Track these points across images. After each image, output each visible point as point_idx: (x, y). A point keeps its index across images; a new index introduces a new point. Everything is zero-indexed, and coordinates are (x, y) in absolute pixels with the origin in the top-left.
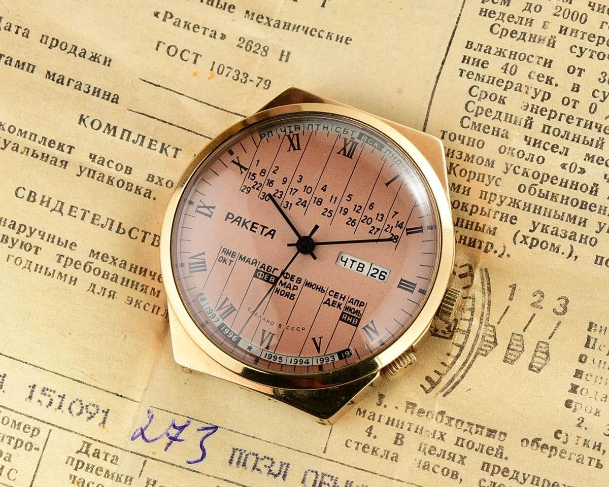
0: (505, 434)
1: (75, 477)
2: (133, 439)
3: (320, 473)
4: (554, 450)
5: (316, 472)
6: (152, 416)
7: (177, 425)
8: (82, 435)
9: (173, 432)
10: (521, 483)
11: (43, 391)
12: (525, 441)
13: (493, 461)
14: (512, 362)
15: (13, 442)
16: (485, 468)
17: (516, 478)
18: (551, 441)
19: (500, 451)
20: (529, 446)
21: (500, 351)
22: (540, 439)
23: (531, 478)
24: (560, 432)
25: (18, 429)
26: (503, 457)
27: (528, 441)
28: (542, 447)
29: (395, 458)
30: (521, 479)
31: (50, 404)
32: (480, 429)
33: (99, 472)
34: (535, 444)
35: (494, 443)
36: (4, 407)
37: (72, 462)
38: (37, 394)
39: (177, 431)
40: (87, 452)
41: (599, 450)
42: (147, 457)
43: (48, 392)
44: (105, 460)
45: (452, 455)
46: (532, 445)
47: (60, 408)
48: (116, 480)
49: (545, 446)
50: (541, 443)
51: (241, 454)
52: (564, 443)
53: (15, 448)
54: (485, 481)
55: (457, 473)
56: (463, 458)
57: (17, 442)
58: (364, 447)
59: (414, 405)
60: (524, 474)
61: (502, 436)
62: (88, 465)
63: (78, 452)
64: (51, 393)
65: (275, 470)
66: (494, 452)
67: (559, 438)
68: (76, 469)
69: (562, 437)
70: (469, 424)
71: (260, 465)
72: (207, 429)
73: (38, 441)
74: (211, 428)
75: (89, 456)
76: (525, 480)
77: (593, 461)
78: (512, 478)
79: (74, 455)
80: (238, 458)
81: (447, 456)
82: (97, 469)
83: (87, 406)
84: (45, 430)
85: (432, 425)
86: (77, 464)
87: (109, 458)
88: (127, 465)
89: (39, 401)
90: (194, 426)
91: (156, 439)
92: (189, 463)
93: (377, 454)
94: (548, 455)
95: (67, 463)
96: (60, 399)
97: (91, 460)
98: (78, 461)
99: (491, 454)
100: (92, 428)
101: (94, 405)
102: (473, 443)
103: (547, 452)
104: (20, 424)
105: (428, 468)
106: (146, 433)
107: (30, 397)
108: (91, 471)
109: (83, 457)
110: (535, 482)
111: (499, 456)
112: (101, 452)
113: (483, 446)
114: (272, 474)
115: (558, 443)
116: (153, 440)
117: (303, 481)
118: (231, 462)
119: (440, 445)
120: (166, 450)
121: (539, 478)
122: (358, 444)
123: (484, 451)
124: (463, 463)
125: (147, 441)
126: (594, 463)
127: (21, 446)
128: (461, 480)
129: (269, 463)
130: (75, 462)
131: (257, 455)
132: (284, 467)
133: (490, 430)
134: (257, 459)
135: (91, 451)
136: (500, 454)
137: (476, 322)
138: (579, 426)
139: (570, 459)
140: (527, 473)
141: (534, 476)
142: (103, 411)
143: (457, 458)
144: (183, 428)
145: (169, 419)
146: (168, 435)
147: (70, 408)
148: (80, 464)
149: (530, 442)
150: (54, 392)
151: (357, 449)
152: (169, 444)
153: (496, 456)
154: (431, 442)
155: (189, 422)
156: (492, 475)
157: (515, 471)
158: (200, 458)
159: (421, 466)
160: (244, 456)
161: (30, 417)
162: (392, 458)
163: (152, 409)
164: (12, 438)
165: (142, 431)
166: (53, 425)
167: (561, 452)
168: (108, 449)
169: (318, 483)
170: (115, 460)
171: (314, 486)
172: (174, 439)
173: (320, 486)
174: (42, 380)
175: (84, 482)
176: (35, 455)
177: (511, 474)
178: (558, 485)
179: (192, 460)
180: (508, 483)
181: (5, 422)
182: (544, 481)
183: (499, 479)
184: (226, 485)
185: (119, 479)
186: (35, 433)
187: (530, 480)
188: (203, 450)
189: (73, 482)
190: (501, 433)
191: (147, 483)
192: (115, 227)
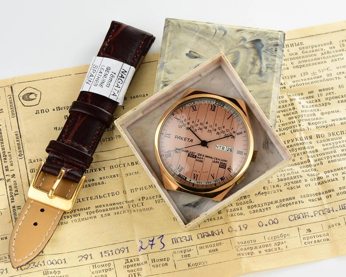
0: (249, 196)
1: (129, 270)
2: (139, 251)
3: (202, 233)
4: (266, 193)
5: (201, 234)
6: (142, 242)
7: (151, 240)
8: (124, 258)
9: (151, 243)
10: (262, 207)
11: (105, 252)
13: (250, 205)
15: (105, 271)
16: (249, 208)
17: (260, 206)
18: (264, 191)
19: (250, 201)
22: (260, 192)
24: (265, 187)
25: (104, 266)
26: (252, 202)
27: (257, 194)
28: (262, 194)
31: (109, 255)
32: (241, 198)
33: (135, 265)
35: (247, 199)
36: (96, 263)
37: (125, 267)
38: (104, 254)
39: (152, 242)
40: (128, 262)
41: (278, 186)
42: (147, 253)
43: (106, 252)
44: (135, 261)
45: (237, 209)
47: (112, 254)
48: (142, 265)
49: (263, 193)
50: (261, 193)
51: (175, 239)
52: (267, 190)
53: (106, 272)
54: (251, 211)
55: (242, 213)
56: (241, 208)
57: (106, 270)
58: (210, 219)
60: (261, 204)
62: (131, 265)
63: (125, 263)
64: (108, 252)
65: (188, 239)
66: (249, 202)
67: (265, 189)
68: (128, 268)
71: (182, 240)
72: (160, 237)
73: (112, 267)
74: (161, 236)
75: (129, 262)
76: (262, 205)
77: (278, 191)
78: (258, 207)
79: (125, 265)
80: (175, 241)
81: (236, 210)
82: (134, 265)
83: (120, 249)
84: (112, 262)
86: (127, 267)
87: (136, 260)
88: (143, 259)
89: (105, 256)
90: (156, 238)
91: (147, 247)
92: (161, 249)
93: (215, 220)
94: (265, 195)
95: (124, 268)
96: (111, 252)
97: (131, 263)
98: (127, 266)
100: (126, 255)
101: (122, 248)
102: (242, 203)
103: (264, 194)
104: (103, 265)
105: (233, 216)
106: (142, 247)
107: (102, 256)
108: (133, 266)
109: (128, 264)
112: (132, 260)
113: (245, 202)
114: (188, 240)
115: (266, 191)
116: (146, 248)
117: (198, 238)
118: (173, 243)
119: (232, 208)
120: (152, 249)
122: (208, 220)
124: (242, 210)
125: (144, 249)
126: (279, 191)
127: (107, 271)
128: (244, 214)
129: (185, 238)
130: (126, 267)
131: (180, 237)
132: (190, 237)
133: (244, 197)
134: (181, 238)
135: (129, 261)
138: (269, 183)
139: (272, 193)
141: (264, 203)
142: (126, 248)
143: (239, 209)
144: (153, 241)
145: (147, 240)
146: (150, 244)
147: (116, 253)
148: (128, 266)
149: (258, 194)
150: (108, 251)
151: (209, 221)
152: (152, 247)
153: (250, 203)
154: (229, 208)
155: (154, 238)
156: (252, 209)
157: (258, 204)
158: (163, 246)
159: (231, 216)
160: (176, 239)
161: (105, 261)
162: (221, 219)
163: (140, 240)
164: (103, 270)
165: (141, 247)
166: (114, 260)
167: (268, 192)
168: (134, 258)
169: (203, 236)
170: (138, 260)
171: (202, 237)
172: (152, 245)
173: (204, 237)
174: (103, 250)
175: (132, 270)
176: (113, 271)
177: (257, 206)
178: (273, 202)
179: (161, 248)
180: (258, 209)
181: (99, 267)
182: (268, 202)
183: (255, 209)
184: (176, 250)
185: (142, 264)
186: (110, 265)
187: (264, 205)
188: (163, 244)
189: (129, 272)
190: (248, 196)
191: (152, 260)
192: (98, 197)
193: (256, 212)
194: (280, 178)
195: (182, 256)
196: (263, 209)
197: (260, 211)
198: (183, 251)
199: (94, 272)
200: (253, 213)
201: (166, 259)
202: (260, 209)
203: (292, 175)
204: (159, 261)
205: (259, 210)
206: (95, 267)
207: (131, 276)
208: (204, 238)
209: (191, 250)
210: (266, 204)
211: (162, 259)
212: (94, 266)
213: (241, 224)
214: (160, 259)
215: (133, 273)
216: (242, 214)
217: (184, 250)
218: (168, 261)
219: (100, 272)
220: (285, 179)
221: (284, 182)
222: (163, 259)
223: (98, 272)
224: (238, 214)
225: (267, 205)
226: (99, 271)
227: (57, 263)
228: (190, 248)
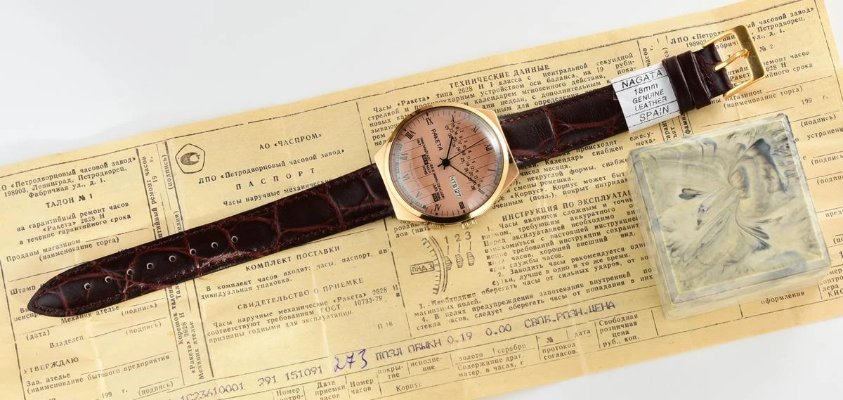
0: (474, 294)
1: (322, 398)
2: (335, 371)
3: (414, 345)
4: (496, 290)
5: (412, 345)
6: (338, 359)
7: (349, 357)
8: (316, 382)
9: (349, 360)
10: (490, 309)
11: (292, 374)
12: (483, 293)
13: (476, 306)
14: (462, 266)
16: (474, 310)
17: (488, 308)
18: (493, 287)
21: (455, 264)
22: (488, 289)
24: (494, 282)
25: (291, 393)
26: (479, 303)
29: (439, 324)
31: (297, 377)
33: (330, 391)
35: (472, 299)
36: (281, 389)
37: (318, 394)
38: (290, 377)
39: (351, 359)
40: (321, 387)
41: (512, 281)
42: (345, 375)
43: (294, 374)
44: (330, 385)
45: (459, 312)
46: (487, 293)
47: (301, 377)
48: (338, 390)
49: (492, 290)
51: (380, 354)
52: (498, 285)
54: (477, 315)
56: (464, 311)
57: (293, 398)
58: (425, 326)
59: (435, 301)
62: (325, 391)
63: (318, 388)
65: (396, 353)
67: (495, 285)
68: (321, 395)
70: (460, 297)
71: (390, 354)
72: (361, 353)
73: (301, 393)
74: (363, 352)
75: (323, 387)
76: (491, 307)
78: (486, 309)
79: (317, 391)
80: (380, 357)
83: (311, 370)
84: (300, 387)
85: (446, 305)
86: (320, 393)
87: (331, 383)
88: (339, 382)
89: (292, 379)
90: (356, 353)
91: (344, 367)
92: (362, 368)
93: (432, 327)
95: (316, 395)
96: (300, 373)
97: (325, 388)
99: (474, 304)
100: (318, 376)
101: (313, 368)
102: (465, 304)
103: (494, 292)
104: (290, 391)
105: (453, 322)
106: (339, 366)
107: (288, 379)
108: (327, 393)
109: (321, 389)
112: (327, 383)
113: (469, 302)
114: (396, 355)
115: (496, 287)
117: (409, 352)
118: (378, 359)
119: (453, 311)
120: (350, 369)
122: (422, 326)
123: (470, 304)
124: (465, 313)
125: (341, 369)
126: (513, 287)
127: (295, 399)
128: (468, 320)
129: (393, 352)
131: (386, 351)
132: (399, 350)
133: (468, 296)
134: (387, 353)
135: (323, 385)
136: (477, 302)
137: (440, 259)
138: (500, 276)
139: (503, 290)
140: (490, 304)
142: (318, 368)
143: (462, 312)
144: (352, 357)
145: (345, 356)
146: (348, 362)
147: (305, 375)
148: (322, 392)
149: (485, 292)
150: (296, 372)
151: (422, 328)
152: (351, 366)
154: (449, 311)
155: (353, 354)
156: (478, 311)
157: (486, 305)
158: (365, 365)
159: (451, 322)
161: (293, 386)
163: (336, 357)
164: (290, 398)
165: (337, 367)
166: (303, 384)
167: (499, 289)
168: (328, 380)
169: (415, 349)
170: (333, 383)
171: (414, 351)
172: (351, 363)
173: (417, 350)
174: (289, 370)
175: (327, 398)
176: (303, 399)
177: (485, 307)
178: (505, 302)
180: (486, 311)
181: (284, 393)
182: (499, 303)
183: (481, 311)
184: (381, 369)
186: (298, 391)
187: (493, 306)
188: (365, 361)
191: (351, 384)
192: (283, 299)
193: (484, 315)
194: (514, 269)
195: (389, 376)
196: (492, 312)
197: (488, 315)
198: (390, 370)
200: (479, 317)
201: (368, 381)
202: (488, 312)
203: (530, 265)
204: (360, 384)
206: (279, 394)
208: (416, 352)
209: (400, 368)
210: (496, 305)
211: (364, 382)
212: (279, 392)
213: (465, 332)
214: (361, 382)
216: (464, 318)
217: (391, 368)
218: (371, 384)
220: (521, 271)
221: (520, 274)
224: (461, 319)
226: (285, 399)
227: (232, 389)
228: (399, 365)
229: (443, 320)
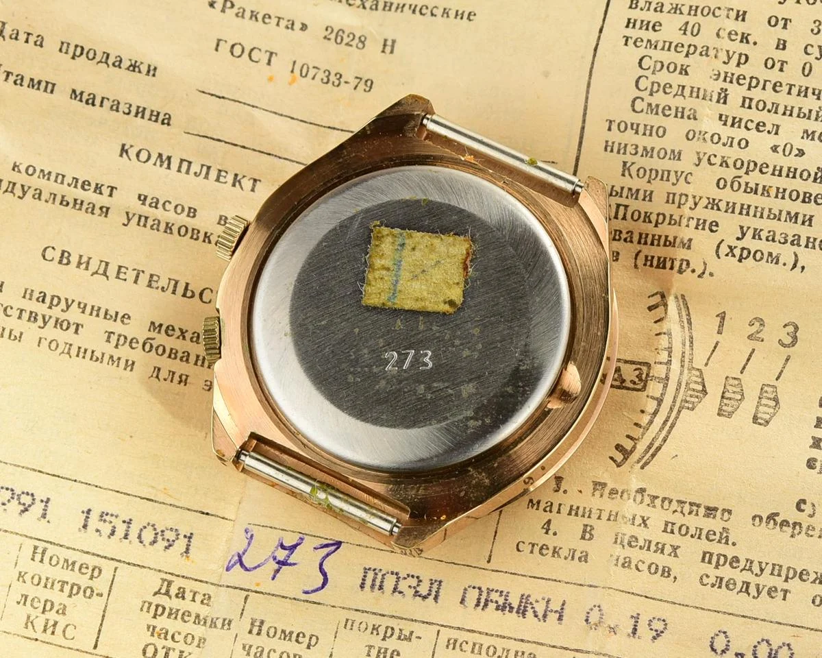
0: (730, 512)
1: (154, 628)
2: (228, 569)
3: (484, 589)
4: (797, 527)
5: (480, 588)
6: (252, 536)
7: (286, 544)
8: (160, 571)
9: (282, 554)
10: (756, 575)
11: (102, 516)
12: (757, 519)
13: (716, 548)
14: (730, 415)
15: (67, 588)
16: (707, 559)
17: (750, 569)
18: (792, 515)
19: (725, 535)
20: (764, 524)
21: (712, 401)
22: (777, 514)
23: (770, 567)
24: (804, 501)
25: (72, 570)
26: (730, 543)
27: (761, 518)
28: (782, 525)
29: (584, 558)
30: (756, 569)
31: (113, 533)
32: (695, 508)
33: (186, 618)
34: (772, 521)
35: (715, 524)
36: (51, 543)
37: (149, 608)
38: (94, 522)
39: (287, 552)
40: (167, 593)
42: (248, 590)
43: (108, 518)
44: (193, 600)
45: (660, 546)
46: (768, 523)
47: (126, 537)
48: (211, 627)
49: (785, 523)
50: (779, 519)
51: (376, 574)
52: (811, 516)
53: (70, 596)
54: (707, 576)
55: (670, 569)
56: (675, 548)
57: (72, 588)
58: (541, 548)
59: (604, 485)
60: (760, 563)
61: (726, 514)
62: (171, 610)
63: (155, 594)
64: (113, 519)
65: (423, 590)
66: (717, 537)
67: (803, 511)
68: (155, 617)
69: (807, 508)
70: (680, 502)
71: (403, 586)
72: (327, 546)
73: (101, 584)
74: (332, 545)
75: (170, 597)
76: (762, 570)
78: (744, 569)
79: (150, 598)
80: (372, 580)
81: (653, 548)
82: (183, 614)
83: (162, 531)
84: (108, 567)
85: (630, 507)
86: (156, 610)
87: (199, 598)
88: (224, 604)
89: (97, 531)
90: (309, 543)
91: (259, 566)
92: (306, 592)
93: (559, 556)
94: (790, 534)
95: (142, 610)
96: (126, 525)
97: (175, 603)
98: (157, 606)
99: (713, 540)
100: (172, 560)
101: (171, 529)
102: (688, 528)
103: (789, 530)
104: (74, 563)
105: (629, 566)
106: (244, 559)
107: (85, 526)
108: (176, 618)
109: (163, 600)
110: (776, 572)
111: (724, 541)
112: (187, 591)
113: (701, 530)
114: (420, 596)
115: (801, 517)
116: (255, 568)
117: (462, 601)
118: (362, 586)
119: (642, 534)
120: (273, 579)
121: (781, 566)
122: (533, 545)
123: (703, 536)
124: (676, 556)
125: (247, 569)
127: (78, 593)
128: (675, 578)
129: (414, 582)
130: (153, 608)
131: (397, 574)
132: (435, 586)
133: (708, 508)
134: (398, 578)
135: (173, 591)
136: (725, 539)
137: (675, 366)
139: (820, 537)
140: (764, 560)
141: (774, 565)
142: (185, 536)
143: (668, 549)
144: (293, 547)
145: (273, 538)
146: (275, 558)
147: (139, 537)
148: (160, 610)
149: (764, 520)
150: (117, 517)
151: (532, 552)
152: (277, 571)
153: (719, 542)
154: (628, 530)
155: (302, 539)
156: (717, 567)
157: (747, 560)
158: (320, 585)
159: (620, 564)
160: (379, 577)
161: (88, 553)
162: (580, 559)
163: (250, 527)
164: (64, 583)
165: (240, 557)
166: (119, 561)
167: (808, 528)
168: (197, 586)
169: (483, 601)
170: (207, 599)
171: (477, 605)
172: (283, 563)
173: (486, 605)
174: (99, 502)
175: (167, 633)
176: (98, 603)
177: (742, 564)
178: (808, 574)
179: (310, 589)
180: (740, 577)
181: (54, 562)
182: (789, 569)
183: (726, 572)
184: (358, 617)
185: (213, 624)
186: (96, 573)
187: (768, 570)
188: (324, 574)
189: (152, 635)
190: (724, 510)
191: (252, 624)
192: (180, 290)
193: (727, 586)
195: (370, 647)
196: (758, 585)
197: (741, 591)
198: (382, 630)
199: (28, 578)
200: (713, 585)
201: (304, 636)
202: (744, 582)
204: (278, 635)
205: (739, 585)
206: (38, 557)
207: (150, 652)
208: (483, 609)
209: (414, 635)
210: (780, 571)
211: (291, 633)
212: (40, 550)
213: (649, 611)
214: (283, 632)
215: (164, 642)
216: (666, 572)
217: (387, 628)
218: (308, 647)
219: (48, 584)
222: (294, 636)
223: (42, 584)
224: (654, 568)
225: (779, 575)
226: (47, 579)
228: (416, 627)
229: (602, 547)
